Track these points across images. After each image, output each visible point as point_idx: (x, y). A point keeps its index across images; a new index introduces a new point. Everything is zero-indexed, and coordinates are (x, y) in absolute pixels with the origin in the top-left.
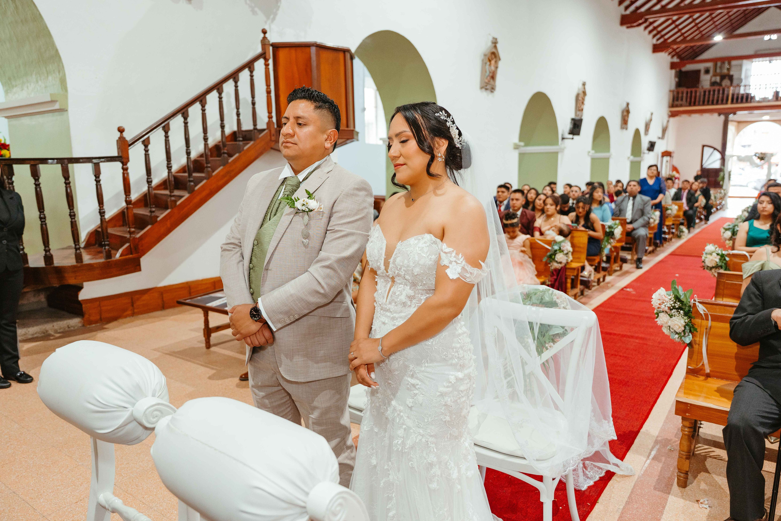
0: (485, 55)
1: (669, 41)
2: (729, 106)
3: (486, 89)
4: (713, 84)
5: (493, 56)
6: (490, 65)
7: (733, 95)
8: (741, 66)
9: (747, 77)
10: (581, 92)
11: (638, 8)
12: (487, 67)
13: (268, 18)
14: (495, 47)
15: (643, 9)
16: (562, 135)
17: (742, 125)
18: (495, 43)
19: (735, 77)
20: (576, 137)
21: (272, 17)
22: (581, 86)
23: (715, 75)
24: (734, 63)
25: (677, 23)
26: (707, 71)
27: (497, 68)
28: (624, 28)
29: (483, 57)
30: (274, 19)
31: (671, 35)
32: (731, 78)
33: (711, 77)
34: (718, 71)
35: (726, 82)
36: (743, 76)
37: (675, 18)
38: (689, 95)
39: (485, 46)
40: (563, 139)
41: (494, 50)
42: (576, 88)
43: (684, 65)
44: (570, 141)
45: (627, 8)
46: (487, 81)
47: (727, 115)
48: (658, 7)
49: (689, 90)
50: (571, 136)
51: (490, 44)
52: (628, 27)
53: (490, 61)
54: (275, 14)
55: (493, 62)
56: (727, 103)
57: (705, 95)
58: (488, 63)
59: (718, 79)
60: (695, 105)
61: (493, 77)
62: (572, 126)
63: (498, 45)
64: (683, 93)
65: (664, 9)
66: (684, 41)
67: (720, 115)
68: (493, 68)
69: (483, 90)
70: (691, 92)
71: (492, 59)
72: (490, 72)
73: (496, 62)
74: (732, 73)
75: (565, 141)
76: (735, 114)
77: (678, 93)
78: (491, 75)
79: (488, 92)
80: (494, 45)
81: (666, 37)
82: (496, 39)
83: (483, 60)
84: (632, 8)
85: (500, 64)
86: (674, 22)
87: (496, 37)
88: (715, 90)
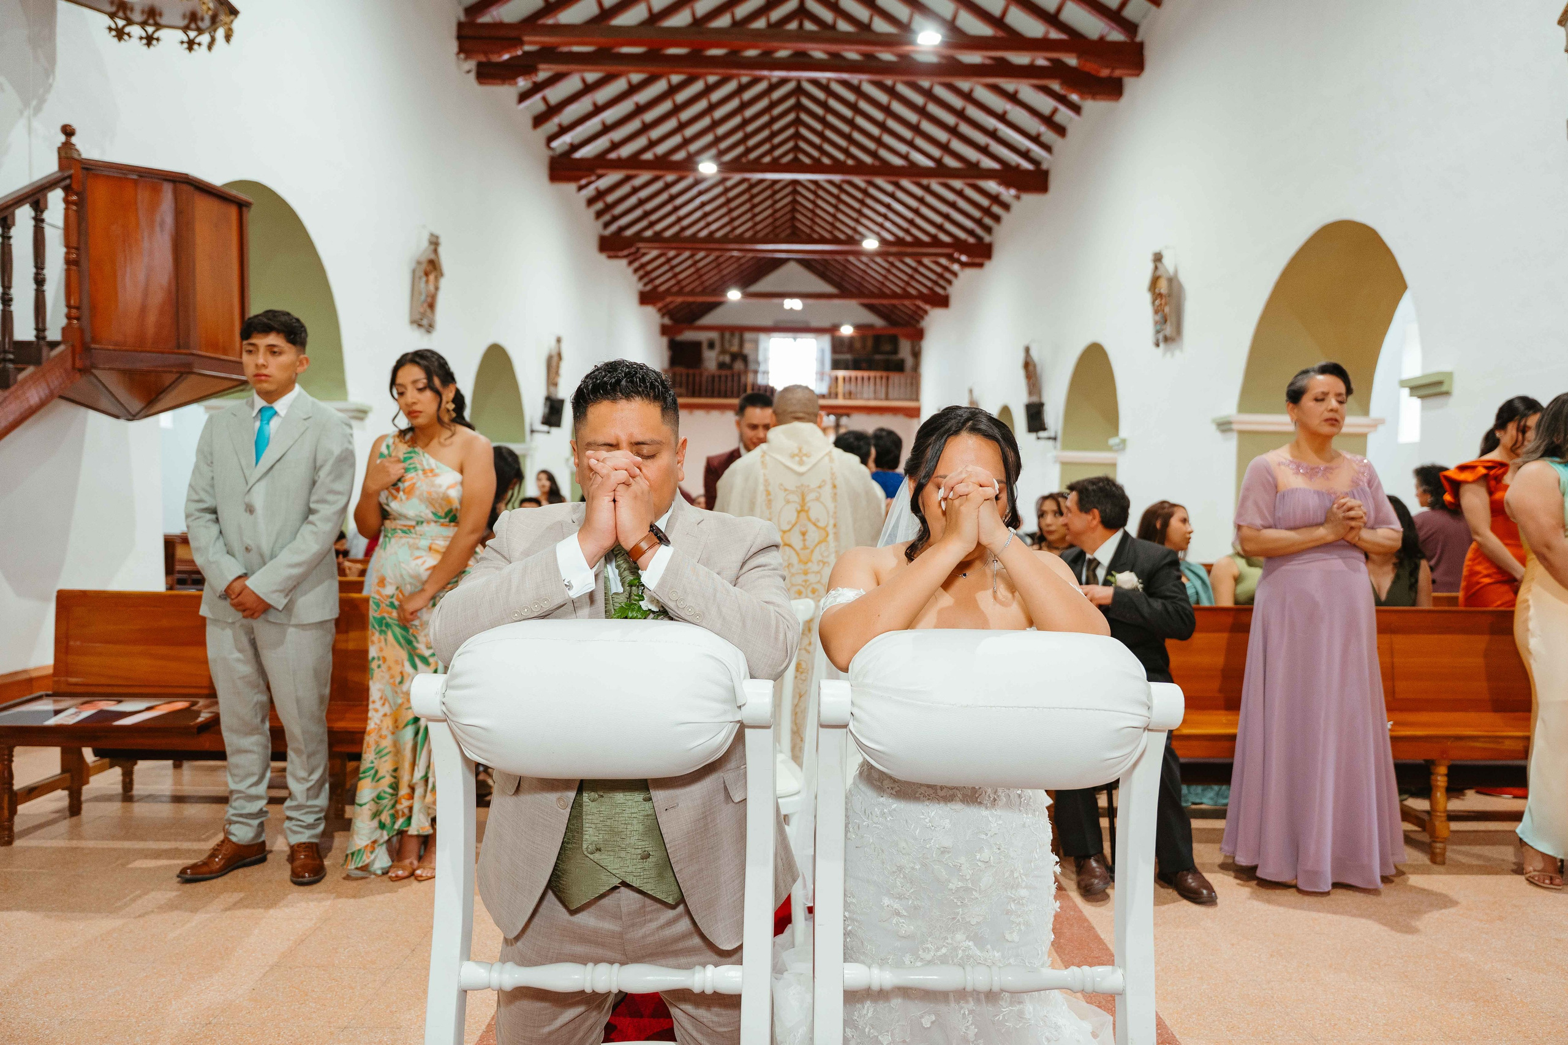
0: (419, 263)
1: (662, 288)
3: (420, 325)
4: (722, 366)
5: (431, 267)
6: (427, 282)
8: (756, 342)
9: (766, 360)
10: (554, 353)
11: (622, 229)
12: (423, 285)
13: (26, 104)
14: (435, 251)
15: (629, 233)
16: (531, 425)
18: (435, 243)
19: (751, 358)
20: (554, 430)
21: (34, 103)
22: (553, 343)
23: (723, 351)
24: (748, 336)
25: (675, 262)
26: (711, 345)
27: (437, 288)
28: (603, 257)
29: (413, 265)
30: (38, 109)
31: (664, 282)
32: (745, 359)
33: (718, 355)
34: (726, 346)
35: (739, 366)
36: (761, 359)
37: (672, 253)
38: (691, 379)
39: (417, 247)
40: (532, 431)
41: (432, 256)
42: (547, 346)
43: (680, 331)
44: (546, 436)
45: (606, 225)
46: (422, 310)
48: (649, 233)
49: (691, 371)
50: (545, 428)
51: (425, 244)
52: (610, 257)
53: (427, 274)
54: (42, 101)
55: (432, 277)
57: (713, 381)
58: (424, 279)
59: (727, 359)
60: (700, 396)
61: (432, 306)
62: (547, 410)
63: (442, 250)
64: (681, 375)
65: (658, 237)
66: (680, 292)
68: (431, 287)
69: (415, 326)
70: (694, 376)
71: (431, 272)
72: (427, 296)
73: (437, 279)
74: (745, 352)
75: (536, 435)
77: (674, 375)
78: (429, 300)
79: (422, 330)
80: (432, 247)
81: (658, 282)
82: (437, 237)
83: (414, 271)
84: (614, 227)
85: (444, 283)
86: (669, 260)
87: (437, 232)
88: (726, 377)
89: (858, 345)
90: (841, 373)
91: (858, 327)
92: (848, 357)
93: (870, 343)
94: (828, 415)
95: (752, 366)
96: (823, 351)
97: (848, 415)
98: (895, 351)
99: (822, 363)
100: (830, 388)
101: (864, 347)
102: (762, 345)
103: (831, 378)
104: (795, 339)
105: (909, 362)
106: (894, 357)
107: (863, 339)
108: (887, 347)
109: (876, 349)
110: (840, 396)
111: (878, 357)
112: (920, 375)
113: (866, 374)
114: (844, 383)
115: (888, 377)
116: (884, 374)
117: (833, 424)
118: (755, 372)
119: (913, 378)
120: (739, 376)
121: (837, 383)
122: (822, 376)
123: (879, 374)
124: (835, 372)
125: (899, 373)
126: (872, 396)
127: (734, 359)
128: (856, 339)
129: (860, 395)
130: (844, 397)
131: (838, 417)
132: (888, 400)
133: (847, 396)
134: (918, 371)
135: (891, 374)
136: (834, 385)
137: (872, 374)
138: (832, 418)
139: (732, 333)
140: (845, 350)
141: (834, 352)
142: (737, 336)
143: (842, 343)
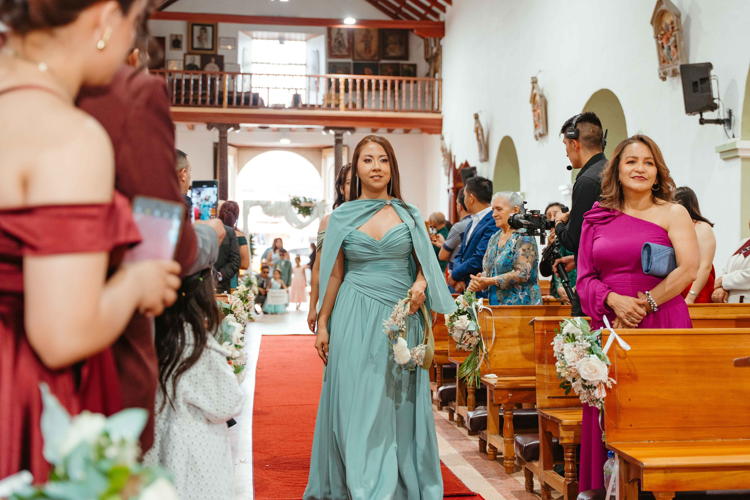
2: (225, 110)
4: (190, 68)
7: (231, 93)
8: (234, 42)
17: (245, 154)
23: (192, 51)
24: (224, 29)
26: (176, 44)
32: (220, 61)
33: (185, 55)
34: (196, 45)
35: (212, 67)
36: (240, 62)
47: (223, 128)
56: (221, 104)
57: (179, 87)
67: (210, 127)
74: (220, 52)
76: (237, 127)
88: (196, 81)
89: (360, 46)
90: (342, 78)
91: (361, 22)
92: (349, 60)
93: (374, 45)
94: (327, 129)
95: (227, 68)
96: (317, 53)
97: (352, 130)
98: (406, 56)
99: (317, 68)
100: (328, 96)
101: (368, 48)
103: (330, 84)
104: (281, 40)
105: (423, 67)
106: (403, 62)
109: (383, 53)
110: (342, 106)
112: (441, 80)
113: (373, 79)
114: (346, 90)
115: (400, 82)
116: (396, 79)
117: (332, 142)
118: (234, 75)
119: (431, 85)
120: (213, 81)
121: (337, 90)
122: (317, 83)
123: (389, 79)
124: (333, 76)
125: (412, 79)
126: (381, 107)
127: (205, 60)
128: (358, 38)
129: (366, 105)
130: (347, 106)
131: (339, 132)
132: (401, 111)
133: (350, 106)
134: (437, 76)
135: (404, 79)
136: (333, 92)
137: (381, 79)
138: (332, 132)
139: (203, 27)
140: (345, 53)
141: (331, 52)
142: (209, 29)
143: (340, 44)
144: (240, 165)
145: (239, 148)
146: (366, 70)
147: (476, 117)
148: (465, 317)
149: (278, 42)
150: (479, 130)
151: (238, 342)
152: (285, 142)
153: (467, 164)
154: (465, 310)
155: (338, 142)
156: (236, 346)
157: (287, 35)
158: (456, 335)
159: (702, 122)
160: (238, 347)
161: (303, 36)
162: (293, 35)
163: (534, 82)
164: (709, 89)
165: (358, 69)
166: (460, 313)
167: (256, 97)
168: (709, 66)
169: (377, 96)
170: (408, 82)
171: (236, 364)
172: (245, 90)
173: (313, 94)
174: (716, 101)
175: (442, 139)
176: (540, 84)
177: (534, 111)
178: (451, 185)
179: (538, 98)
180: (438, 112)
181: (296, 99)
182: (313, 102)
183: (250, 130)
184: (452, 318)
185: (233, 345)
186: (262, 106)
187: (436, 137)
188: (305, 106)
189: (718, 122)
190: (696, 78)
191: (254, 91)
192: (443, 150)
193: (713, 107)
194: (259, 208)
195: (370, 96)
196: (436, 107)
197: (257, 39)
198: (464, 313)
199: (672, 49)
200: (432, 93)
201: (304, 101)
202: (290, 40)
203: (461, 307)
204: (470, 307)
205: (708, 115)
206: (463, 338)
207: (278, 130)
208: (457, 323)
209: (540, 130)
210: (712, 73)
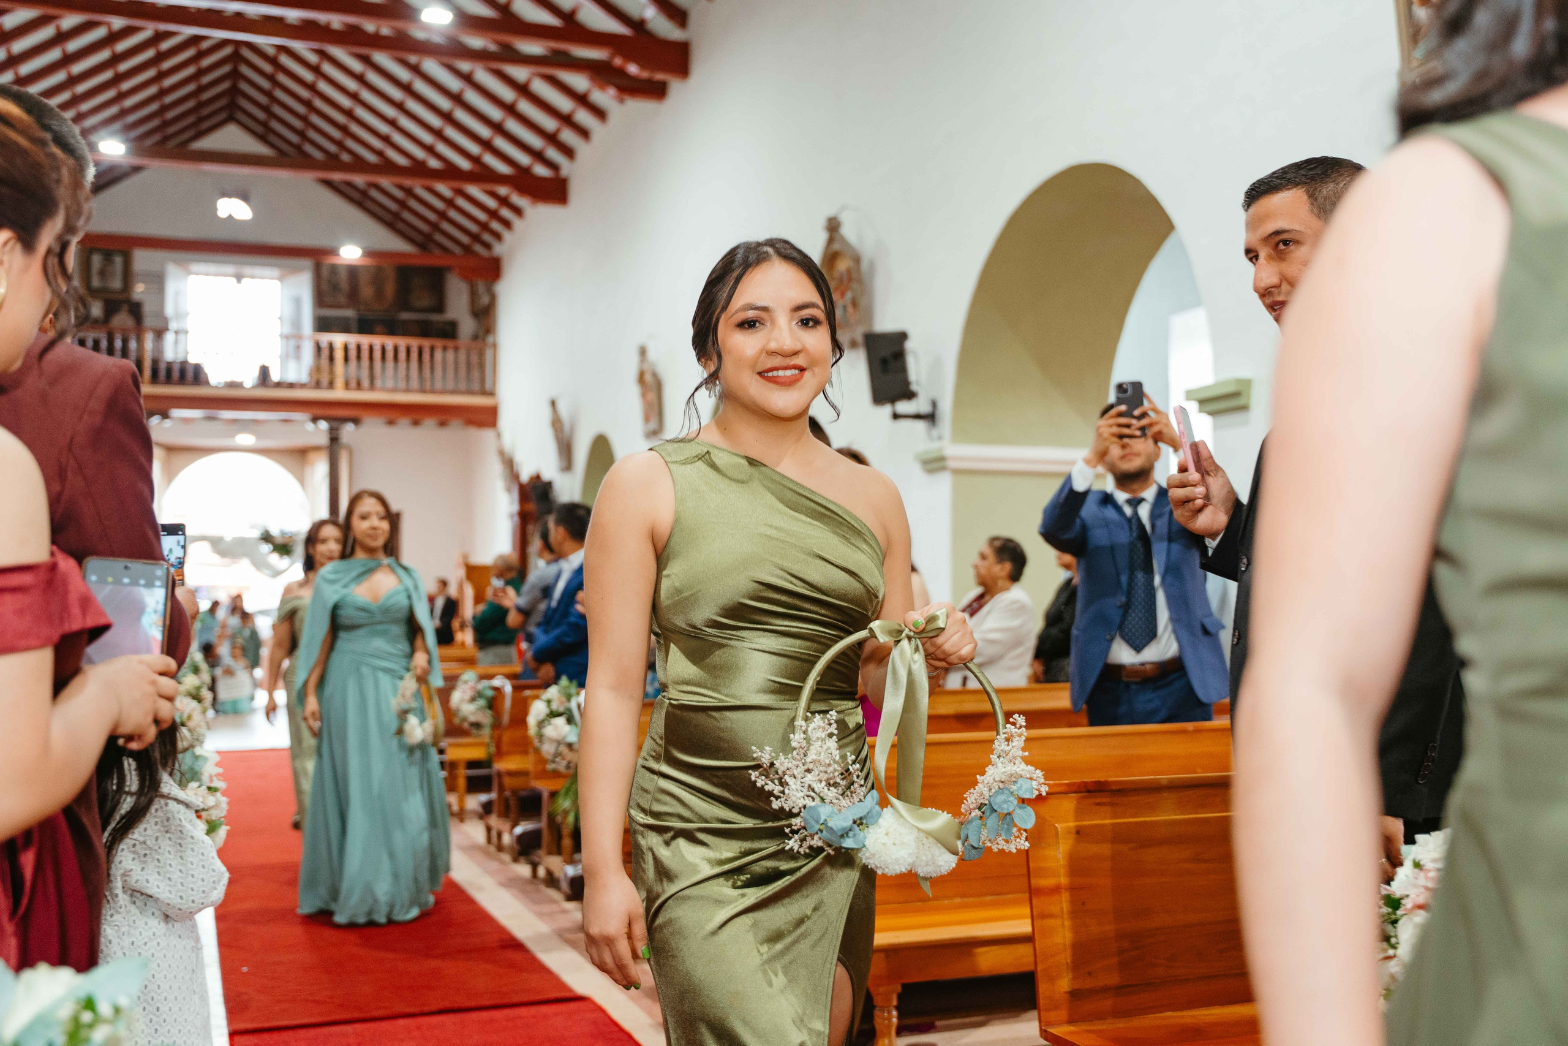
7: (155, 363)
8: (158, 281)
9: (180, 316)
17: (178, 458)
19: (148, 309)
24: (142, 259)
32: (136, 310)
34: (96, 282)
35: (122, 319)
36: (169, 310)
74: (136, 294)
76: (165, 416)
89: (367, 291)
90: (339, 339)
91: (369, 253)
92: (349, 313)
93: (390, 289)
94: (315, 420)
95: (149, 321)
96: (297, 301)
97: (356, 421)
98: (440, 306)
99: (296, 323)
100: (317, 369)
101: (379, 294)
102: (172, 287)
103: (318, 348)
104: (239, 278)
105: (467, 326)
106: (435, 317)
107: (377, 277)
108: (423, 299)
109: (403, 302)
110: (339, 382)
111: (405, 316)
112: (495, 346)
113: (390, 342)
114: (346, 359)
115: (432, 349)
116: (426, 343)
117: (323, 440)
118: (159, 333)
119: (481, 354)
120: (125, 342)
121: (331, 358)
122: (298, 348)
123: (414, 343)
124: (325, 338)
125: (450, 343)
126: (402, 384)
127: (111, 308)
128: (364, 279)
129: (378, 383)
130: (347, 386)
131: (335, 424)
132: (433, 391)
133: (353, 384)
134: (490, 339)
135: (439, 343)
136: (324, 362)
137: (402, 342)
138: (323, 425)
139: (108, 256)
140: (342, 299)
141: (321, 298)
142: (118, 260)
143: (335, 287)
144: (170, 475)
145: (171, 449)
146: (379, 328)
147: (553, 403)
148: (560, 721)
149: (234, 280)
150: (557, 423)
151: (212, 781)
152: (246, 439)
153: (537, 478)
154: (561, 709)
155: (334, 439)
156: (209, 788)
157: (247, 270)
158: (548, 749)
159: (896, 416)
160: (213, 790)
161: (276, 272)
162: (258, 270)
163: (643, 352)
164: (903, 370)
165: (364, 326)
166: (553, 714)
167: (198, 369)
168: (902, 336)
169: (396, 368)
170: (445, 348)
171: (209, 818)
172: (180, 358)
173: (292, 365)
174: (914, 387)
175: (499, 435)
176: (652, 355)
177: (644, 395)
178: (515, 507)
179: (648, 378)
180: (491, 394)
181: (264, 372)
182: (292, 376)
183: (186, 421)
184: (541, 724)
185: (204, 787)
186: (207, 383)
187: (488, 434)
188: (278, 385)
189: (918, 417)
190: (885, 352)
191: (192, 360)
192: (501, 453)
193: (910, 395)
194: (206, 546)
195: (383, 369)
196: (488, 386)
197: (197, 274)
198: (559, 715)
199: (850, 309)
200: (482, 366)
201: (275, 376)
202: (253, 277)
203: (555, 706)
204: (567, 705)
205: (903, 407)
206: (557, 754)
207: (235, 421)
208: (549, 731)
209: (653, 425)
210: (909, 345)
